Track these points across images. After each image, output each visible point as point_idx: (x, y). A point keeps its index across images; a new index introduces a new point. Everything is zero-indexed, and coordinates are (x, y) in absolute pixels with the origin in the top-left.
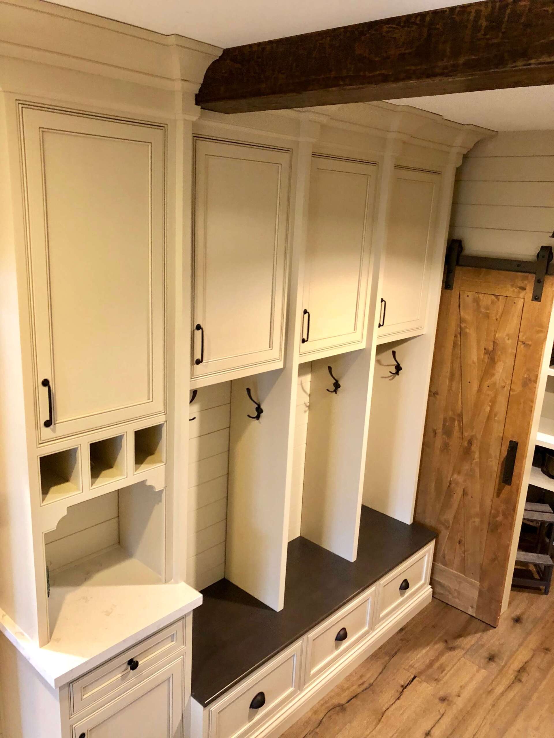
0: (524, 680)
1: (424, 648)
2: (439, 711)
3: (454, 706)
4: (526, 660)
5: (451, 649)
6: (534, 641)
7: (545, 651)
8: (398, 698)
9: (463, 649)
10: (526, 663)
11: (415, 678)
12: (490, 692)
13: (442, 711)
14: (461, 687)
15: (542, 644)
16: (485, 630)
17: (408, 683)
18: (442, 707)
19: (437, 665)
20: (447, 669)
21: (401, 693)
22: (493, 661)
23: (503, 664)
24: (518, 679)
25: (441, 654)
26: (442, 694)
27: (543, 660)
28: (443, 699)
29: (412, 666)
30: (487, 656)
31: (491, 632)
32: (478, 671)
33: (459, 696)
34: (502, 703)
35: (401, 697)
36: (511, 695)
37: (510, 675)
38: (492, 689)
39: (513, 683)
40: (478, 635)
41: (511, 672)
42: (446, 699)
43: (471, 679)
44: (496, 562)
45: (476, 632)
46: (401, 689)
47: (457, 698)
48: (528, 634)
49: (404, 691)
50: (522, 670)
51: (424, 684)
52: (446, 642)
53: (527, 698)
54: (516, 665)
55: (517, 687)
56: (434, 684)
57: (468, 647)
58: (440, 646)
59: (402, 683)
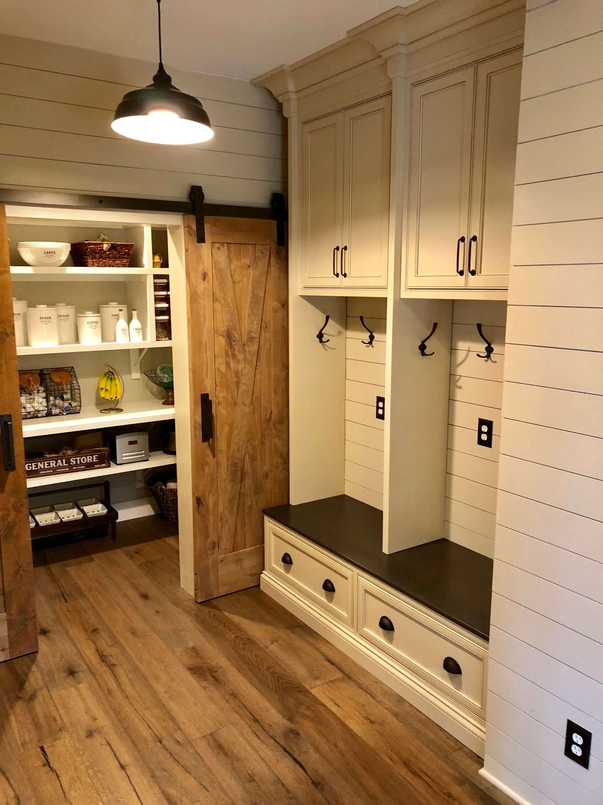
0: (114, 661)
1: (8, 721)
2: (102, 745)
3: (104, 728)
4: (95, 650)
5: (33, 697)
6: (77, 633)
7: (95, 632)
8: (58, 777)
9: (41, 689)
10: (97, 651)
11: (42, 749)
12: (109, 692)
13: (104, 742)
14: (86, 712)
15: (86, 631)
16: (33, 661)
17: (45, 757)
18: (98, 740)
19: (42, 720)
20: (55, 713)
21: (52, 771)
22: (76, 672)
23: (85, 667)
24: (111, 667)
25: (31, 711)
26: (82, 733)
27: (103, 639)
28: (90, 734)
29: (24, 744)
30: (66, 674)
31: (39, 657)
32: (78, 690)
33: (96, 719)
34: (129, 689)
35: (58, 772)
36: (124, 679)
37: (103, 669)
38: (108, 690)
39: (112, 671)
40: (34, 668)
41: (98, 666)
42: (91, 732)
43: (83, 699)
44: (21, 572)
45: (30, 669)
46: (47, 768)
47: (97, 721)
48: (67, 632)
49: (51, 766)
50: (103, 658)
51: (58, 742)
52: (18, 698)
53: (136, 670)
54: (94, 660)
55: (120, 671)
56: (65, 734)
57: (41, 684)
58: (19, 707)
59: (40, 764)
